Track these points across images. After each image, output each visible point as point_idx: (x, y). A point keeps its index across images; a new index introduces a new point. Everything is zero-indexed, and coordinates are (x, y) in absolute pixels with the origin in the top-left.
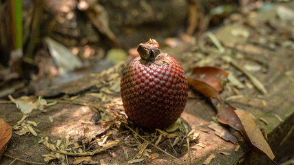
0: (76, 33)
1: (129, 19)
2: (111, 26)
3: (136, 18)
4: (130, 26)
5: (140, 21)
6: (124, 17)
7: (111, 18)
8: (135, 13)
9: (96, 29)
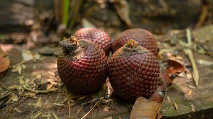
0: (105, 18)
1: (147, 11)
2: (130, 16)
3: (152, 12)
4: (146, 17)
5: (155, 14)
6: (143, 10)
7: (132, 10)
8: (152, 8)
9: (119, 17)
